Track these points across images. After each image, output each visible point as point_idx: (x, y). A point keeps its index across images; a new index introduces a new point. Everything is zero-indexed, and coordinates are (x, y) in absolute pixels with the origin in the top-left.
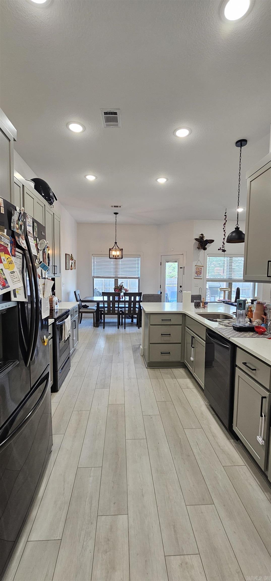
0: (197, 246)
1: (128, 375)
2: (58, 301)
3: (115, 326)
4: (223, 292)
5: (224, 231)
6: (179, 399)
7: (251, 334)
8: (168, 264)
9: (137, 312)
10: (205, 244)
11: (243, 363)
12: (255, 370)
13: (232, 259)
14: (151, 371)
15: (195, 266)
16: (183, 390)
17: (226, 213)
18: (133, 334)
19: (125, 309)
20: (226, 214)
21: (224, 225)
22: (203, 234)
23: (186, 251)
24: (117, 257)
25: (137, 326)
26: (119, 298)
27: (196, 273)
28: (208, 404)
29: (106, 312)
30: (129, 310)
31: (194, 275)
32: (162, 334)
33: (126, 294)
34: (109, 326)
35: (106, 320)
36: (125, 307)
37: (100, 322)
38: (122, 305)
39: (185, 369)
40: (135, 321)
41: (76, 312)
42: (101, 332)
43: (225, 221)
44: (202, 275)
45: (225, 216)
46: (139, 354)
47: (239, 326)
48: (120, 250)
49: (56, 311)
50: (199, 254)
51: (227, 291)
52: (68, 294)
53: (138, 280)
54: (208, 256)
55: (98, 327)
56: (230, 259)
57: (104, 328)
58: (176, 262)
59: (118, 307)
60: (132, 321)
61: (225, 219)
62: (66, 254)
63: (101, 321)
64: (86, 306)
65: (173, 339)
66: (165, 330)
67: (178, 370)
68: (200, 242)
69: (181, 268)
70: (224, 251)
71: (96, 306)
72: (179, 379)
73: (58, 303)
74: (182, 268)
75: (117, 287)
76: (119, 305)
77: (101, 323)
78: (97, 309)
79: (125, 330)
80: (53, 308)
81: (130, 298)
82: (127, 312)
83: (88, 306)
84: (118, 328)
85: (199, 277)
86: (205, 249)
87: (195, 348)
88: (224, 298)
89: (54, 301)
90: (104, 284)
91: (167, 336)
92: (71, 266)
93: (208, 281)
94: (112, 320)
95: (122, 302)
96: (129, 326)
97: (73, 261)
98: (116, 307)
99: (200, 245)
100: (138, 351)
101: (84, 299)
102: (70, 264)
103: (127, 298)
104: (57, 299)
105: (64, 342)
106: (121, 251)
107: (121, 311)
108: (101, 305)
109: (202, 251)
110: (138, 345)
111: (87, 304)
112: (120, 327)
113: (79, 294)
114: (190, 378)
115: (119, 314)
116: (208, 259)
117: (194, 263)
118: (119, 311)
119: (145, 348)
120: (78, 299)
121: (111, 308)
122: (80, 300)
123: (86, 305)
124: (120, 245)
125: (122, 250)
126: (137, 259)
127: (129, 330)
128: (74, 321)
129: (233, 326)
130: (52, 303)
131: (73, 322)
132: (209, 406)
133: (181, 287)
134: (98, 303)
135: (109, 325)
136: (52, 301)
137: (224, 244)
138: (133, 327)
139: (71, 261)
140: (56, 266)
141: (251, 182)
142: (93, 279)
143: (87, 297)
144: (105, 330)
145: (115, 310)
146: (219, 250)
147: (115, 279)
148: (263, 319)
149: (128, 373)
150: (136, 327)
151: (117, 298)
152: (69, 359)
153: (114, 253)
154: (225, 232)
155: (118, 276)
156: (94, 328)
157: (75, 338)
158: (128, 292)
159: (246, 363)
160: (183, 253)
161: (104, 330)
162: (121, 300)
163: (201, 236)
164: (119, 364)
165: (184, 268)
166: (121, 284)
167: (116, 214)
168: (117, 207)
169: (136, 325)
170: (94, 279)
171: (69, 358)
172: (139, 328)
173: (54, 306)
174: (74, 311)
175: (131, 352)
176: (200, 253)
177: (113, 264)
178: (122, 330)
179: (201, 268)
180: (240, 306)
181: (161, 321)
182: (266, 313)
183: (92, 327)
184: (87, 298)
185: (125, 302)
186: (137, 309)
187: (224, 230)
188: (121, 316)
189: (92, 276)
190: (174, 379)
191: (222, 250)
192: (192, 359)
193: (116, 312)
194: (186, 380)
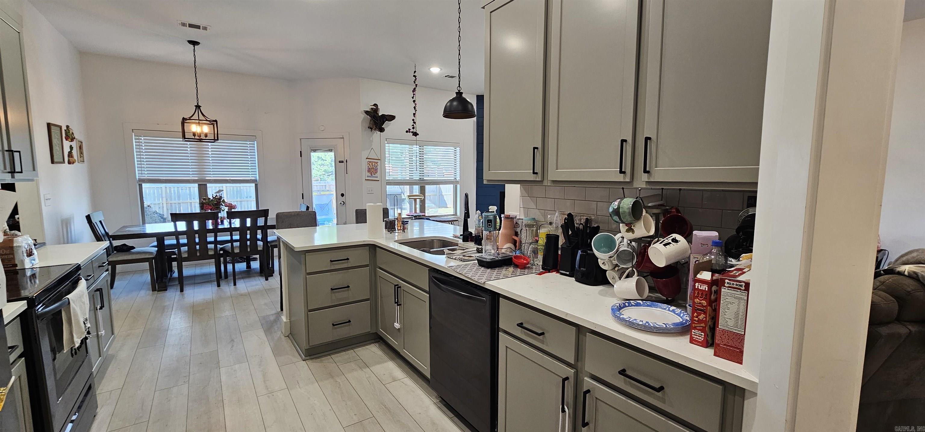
0: (367, 125)
1: (266, 386)
2: (35, 245)
3: (211, 282)
4: (414, 201)
5: (414, 101)
6: (385, 408)
7: (511, 269)
8: (314, 156)
9: (260, 248)
10: (381, 121)
11: (518, 325)
12: (543, 334)
13: (423, 148)
14: (314, 365)
15: (367, 158)
16: (387, 386)
17: (415, 72)
18: (256, 292)
19: (232, 245)
20: (416, 74)
21: (413, 91)
22: (377, 105)
23: (349, 133)
24: (203, 137)
25: (261, 276)
26: (216, 224)
27: (368, 171)
28: (438, 401)
29: (185, 255)
30: (243, 245)
31: (366, 174)
32: (332, 289)
33: (231, 215)
34: (195, 284)
35: (187, 271)
36: (232, 241)
37: (170, 279)
38: (221, 237)
39: (379, 343)
40: (255, 265)
41: (99, 267)
42: (176, 300)
43: (415, 84)
44: (378, 174)
45: (414, 76)
46: (279, 333)
47: (491, 259)
48: (208, 122)
49: (29, 273)
50: (371, 139)
51: (418, 199)
52: (66, 223)
53: (254, 184)
54: (386, 142)
55: (166, 290)
56: (420, 148)
57: (182, 290)
58: (331, 150)
59: (216, 242)
60: (249, 266)
61: (415, 82)
62: (49, 125)
63: (171, 275)
64: (125, 248)
65: (355, 293)
66: (336, 279)
67: (367, 349)
68: (374, 118)
69: (340, 162)
70: (415, 134)
71: (155, 244)
72: (374, 367)
73: (35, 251)
74: (342, 162)
75: (207, 201)
76: (216, 237)
77: (172, 279)
78: (157, 251)
79: (236, 289)
80: (16, 265)
81: (243, 223)
82: (237, 251)
83: (133, 248)
84: (219, 286)
85: (374, 177)
86: (382, 130)
87: (402, 306)
88: (416, 212)
89: (19, 247)
90: (164, 195)
91: (344, 291)
92: (70, 154)
93: (389, 185)
94: (198, 271)
95: (224, 230)
96: (243, 278)
97: (74, 144)
98: (211, 243)
99: (374, 124)
100: (276, 328)
101: (118, 231)
102: (67, 150)
103: (236, 223)
104: (31, 242)
105: (70, 355)
106: (212, 124)
107: (221, 249)
108: (170, 241)
109: (376, 133)
110: (272, 315)
111: (129, 242)
112: (222, 283)
113: (100, 222)
114: (392, 359)
115: (217, 257)
116: (386, 147)
117: (365, 154)
118: (218, 249)
119: (293, 319)
120: (101, 231)
121: (198, 247)
122: (107, 234)
123: (124, 245)
124: (209, 111)
125: (214, 123)
126: (248, 143)
127: (243, 286)
128: (98, 290)
129: (478, 260)
130: (13, 254)
131: (93, 293)
132: (439, 403)
133: (343, 195)
134: (160, 237)
135: (193, 282)
136: (12, 248)
137: (414, 123)
138: (252, 279)
139: (67, 144)
140: (19, 152)
141: (491, 12)
142: (140, 186)
143: (126, 227)
144: (186, 296)
145: (207, 249)
146: (407, 132)
147: (199, 185)
148: (515, 243)
149: (264, 381)
150: (260, 278)
151: (210, 225)
152: (90, 392)
153: (195, 128)
154: (415, 104)
155: (207, 178)
156: (153, 294)
157: (103, 332)
158: (236, 210)
159: (522, 324)
160: (343, 136)
161: (183, 295)
162: (220, 227)
163: (373, 108)
164: (237, 366)
165: (347, 162)
166: (217, 194)
167: (194, 43)
168: (198, 27)
169: (259, 274)
170: (143, 184)
171: (90, 388)
172: (267, 279)
173: (22, 262)
174: (94, 266)
175: (261, 333)
176: (373, 136)
177: (191, 153)
178: (228, 289)
179: (377, 163)
180: (490, 225)
181: (329, 264)
182: (517, 232)
183: (148, 292)
184: (127, 229)
185: (231, 230)
186: (260, 243)
187: (414, 99)
188: (222, 259)
189: (137, 178)
190: (364, 370)
191: (412, 132)
192: (397, 325)
193: (211, 253)
194: (386, 364)
